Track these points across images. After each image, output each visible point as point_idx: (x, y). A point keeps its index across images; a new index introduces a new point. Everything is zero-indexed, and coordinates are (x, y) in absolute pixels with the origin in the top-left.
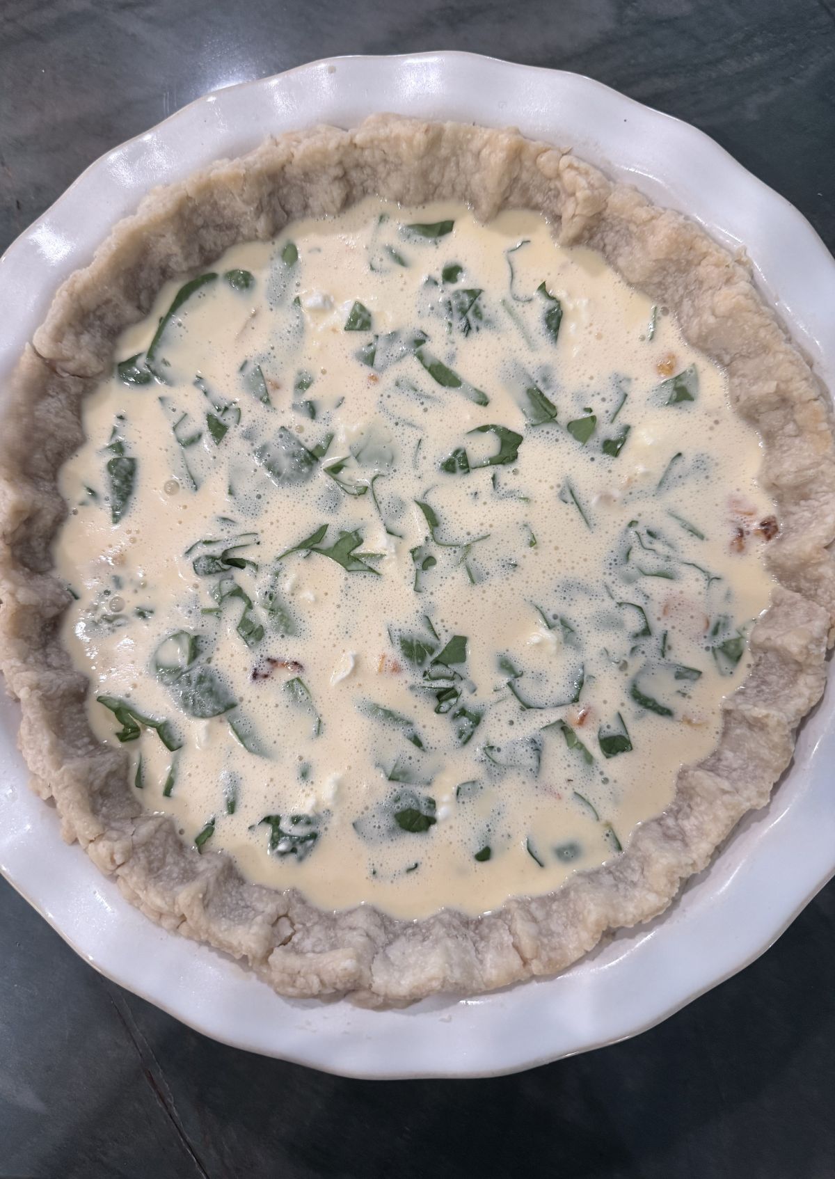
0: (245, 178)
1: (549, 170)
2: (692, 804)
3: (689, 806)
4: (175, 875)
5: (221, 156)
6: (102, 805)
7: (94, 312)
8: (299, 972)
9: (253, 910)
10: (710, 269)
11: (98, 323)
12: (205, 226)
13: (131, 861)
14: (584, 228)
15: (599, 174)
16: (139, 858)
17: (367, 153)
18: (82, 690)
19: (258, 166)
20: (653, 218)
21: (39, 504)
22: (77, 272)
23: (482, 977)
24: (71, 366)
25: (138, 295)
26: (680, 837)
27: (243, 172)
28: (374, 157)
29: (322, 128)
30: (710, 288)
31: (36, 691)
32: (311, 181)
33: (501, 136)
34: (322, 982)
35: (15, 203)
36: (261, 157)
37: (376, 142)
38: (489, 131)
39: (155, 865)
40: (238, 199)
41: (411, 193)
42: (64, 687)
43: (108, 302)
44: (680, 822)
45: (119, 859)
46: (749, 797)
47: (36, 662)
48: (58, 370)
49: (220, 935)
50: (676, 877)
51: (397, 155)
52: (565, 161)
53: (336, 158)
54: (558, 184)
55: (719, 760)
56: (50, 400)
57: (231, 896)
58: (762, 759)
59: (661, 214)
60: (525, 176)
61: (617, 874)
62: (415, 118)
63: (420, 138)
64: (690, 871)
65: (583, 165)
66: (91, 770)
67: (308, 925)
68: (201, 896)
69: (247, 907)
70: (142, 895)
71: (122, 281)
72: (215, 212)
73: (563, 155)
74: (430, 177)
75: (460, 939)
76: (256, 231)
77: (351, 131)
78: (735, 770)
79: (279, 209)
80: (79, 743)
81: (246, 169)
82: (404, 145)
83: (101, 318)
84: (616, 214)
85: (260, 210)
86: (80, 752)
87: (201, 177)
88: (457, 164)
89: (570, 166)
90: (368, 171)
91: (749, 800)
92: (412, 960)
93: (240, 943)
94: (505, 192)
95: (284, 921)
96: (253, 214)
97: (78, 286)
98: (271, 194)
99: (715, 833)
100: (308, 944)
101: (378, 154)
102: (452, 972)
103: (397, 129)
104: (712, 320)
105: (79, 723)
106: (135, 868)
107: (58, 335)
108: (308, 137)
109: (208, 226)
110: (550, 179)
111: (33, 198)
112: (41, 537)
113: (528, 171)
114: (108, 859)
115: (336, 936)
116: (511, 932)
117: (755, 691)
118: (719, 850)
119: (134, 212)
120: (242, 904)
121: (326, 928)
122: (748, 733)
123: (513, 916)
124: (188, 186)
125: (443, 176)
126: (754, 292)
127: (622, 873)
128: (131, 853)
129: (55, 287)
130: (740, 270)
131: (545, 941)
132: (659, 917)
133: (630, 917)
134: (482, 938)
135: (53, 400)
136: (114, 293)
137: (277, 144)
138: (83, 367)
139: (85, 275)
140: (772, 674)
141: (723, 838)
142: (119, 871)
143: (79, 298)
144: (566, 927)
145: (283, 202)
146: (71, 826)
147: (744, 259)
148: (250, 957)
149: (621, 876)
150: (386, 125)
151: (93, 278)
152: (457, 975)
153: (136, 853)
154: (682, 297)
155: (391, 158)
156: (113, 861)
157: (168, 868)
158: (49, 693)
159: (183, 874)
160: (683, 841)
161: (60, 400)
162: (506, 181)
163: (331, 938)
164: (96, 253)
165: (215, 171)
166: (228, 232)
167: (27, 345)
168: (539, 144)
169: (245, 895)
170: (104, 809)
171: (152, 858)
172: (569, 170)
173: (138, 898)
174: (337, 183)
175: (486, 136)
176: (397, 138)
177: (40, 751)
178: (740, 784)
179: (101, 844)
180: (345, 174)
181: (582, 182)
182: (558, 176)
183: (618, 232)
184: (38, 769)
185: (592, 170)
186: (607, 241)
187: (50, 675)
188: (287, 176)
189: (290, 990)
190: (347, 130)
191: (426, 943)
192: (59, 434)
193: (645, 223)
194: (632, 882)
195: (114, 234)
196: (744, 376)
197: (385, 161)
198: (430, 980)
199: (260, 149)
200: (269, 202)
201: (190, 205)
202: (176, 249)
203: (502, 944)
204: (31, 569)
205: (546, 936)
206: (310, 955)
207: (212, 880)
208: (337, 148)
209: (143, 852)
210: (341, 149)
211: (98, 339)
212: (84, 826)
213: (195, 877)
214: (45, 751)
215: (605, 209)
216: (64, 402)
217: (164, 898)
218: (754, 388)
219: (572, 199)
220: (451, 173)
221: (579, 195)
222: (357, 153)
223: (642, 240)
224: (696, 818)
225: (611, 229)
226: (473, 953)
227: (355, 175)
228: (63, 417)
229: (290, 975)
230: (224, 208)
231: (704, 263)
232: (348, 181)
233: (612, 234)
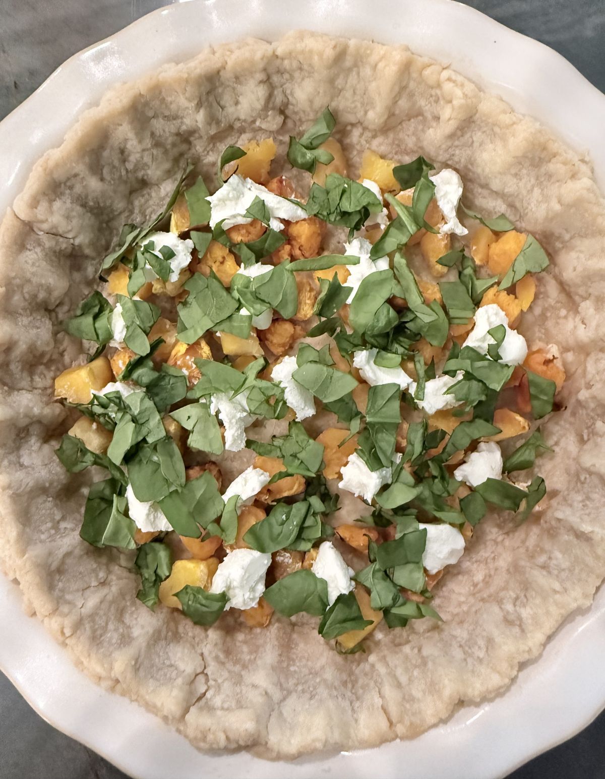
0: (187, 81)
1: (432, 81)
2: (528, 595)
3: (525, 596)
4: (114, 641)
5: (169, 61)
6: (59, 580)
7: (65, 183)
8: (210, 729)
9: (176, 669)
10: (559, 166)
11: (68, 192)
12: (155, 116)
13: (78, 632)
14: (458, 128)
15: (472, 86)
16: (85, 629)
17: (286, 62)
18: (47, 485)
19: (198, 71)
20: (514, 123)
21: (16, 337)
22: (51, 152)
23: (357, 736)
24: (45, 226)
25: (102, 170)
26: (518, 623)
27: (186, 76)
28: (291, 64)
29: (250, 40)
30: (558, 181)
31: (7, 491)
32: (241, 83)
33: (394, 53)
34: (228, 738)
35: (13, 83)
36: (200, 63)
37: (293, 54)
38: (385, 48)
39: (99, 632)
40: (182, 96)
41: (321, 95)
42: (31, 484)
43: (76, 175)
44: (518, 608)
45: (68, 632)
46: (575, 597)
47: (10, 464)
48: (35, 229)
49: (147, 697)
50: (516, 661)
51: (310, 65)
52: (445, 74)
53: (261, 66)
54: (438, 92)
55: (550, 558)
56: (28, 253)
57: (159, 656)
58: (587, 565)
59: (521, 120)
60: (412, 85)
61: (467, 648)
62: (326, 35)
63: (329, 53)
64: (526, 657)
65: (460, 79)
66: (50, 554)
67: (220, 681)
68: (133, 663)
69: (171, 666)
70: (85, 662)
71: (87, 159)
72: (164, 106)
73: (444, 69)
74: (336, 83)
75: (340, 699)
76: (197, 121)
77: (274, 44)
78: (564, 570)
79: (215, 104)
80: (43, 528)
81: (188, 74)
82: (316, 58)
83: (71, 188)
84: (484, 119)
85: (199, 105)
86: (43, 537)
87: (151, 79)
88: (358, 73)
89: (449, 79)
90: (286, 76)
91: (576, 600)
92: (301, 719)
93: (162, 704)
94: (395, 97)
95: (201, 678)
96: (194, 109)
97: (51, 163)
98: (208, 93)
99: (548, 626)
100: (218, 701)
101: (295, 64)
102: (332, 733)
103: (310, 43)
104: (557, 207)
105: (44, 511)
106: (81, 638)
107: (34, 203)
108: (239, 48)
109: (158, 117)
110: (432, 88)
111: (27, 80)
112: (18, 361)
113: (414, 81)
114: (59, 633)
115: (241, 692)
116: (381, 696)
117: (581, 505)
118: (550, 638)
119: (97, 104)
120: (167, 662)
121: (234, 683)
122: (575, 541)
123: (382, 680)
124: (141, 85)
125: (346, 82)
126: (595, 187)
127: (470, 648)
128: (78, 625)
129: (33, 163)
130: (584, 168)
131: (408, 706)
132: (500, 693)
133: (476, 693)
134: (358, 699)
135: (31, 252)
136: (81, 168)
137: (214, 53)
138: (55, 227)
139: (56, 154)
140: (596, 493)
141: (553, 630)
142: (68, 641)
143: (51, 173)
144: (424, 694)
145: (218, 100)
146: (31, 603)
147: (587, 159)
148: (170, 717)
149: (470, 651)
150: (302, 40)
151: (63, 157)
152: (336, 736)
153: (84, 625)
154: (533, 187)
155: (305, 67)
156: (63, 633)
157: (109, 635)
158: (19, 491)
159: (121, 640)
160: (520, 626)
161: (36, 253)
162: (397, 89)
163: (237, 694)
164: (66, 137)
165: (163, 74)
166: (174, 122)
167: (9, 209)
168: (426, 60)
169: (171, 654)
170: (60, 583)
171: (97, 626)
172: (448, 82)
173: (82, 663)
174: (262, 85)
175: (382, 52)
176: (311, 52)
177: (8, 541)
178: (568, 585)
179: (54, 620)
180: (269, 77)
181: (458, 92)
182: (439, 85)
183: (484, 132)
184: (5, 556)
185: (466, 83)
186: (475, 139)
187: (20, 475)
188: (222, 79)
189: (202, 745)
190: (270, 43)
191: (312, 702)
192: (35, 280)
193: (508, 127)
194: (478, 657)
195: (80, 121)
196: (581, 252)
197: (301, 69)
198: (314, 741)
199: (201, 57)
200: (207, 100)
201: (143, 101)
202: (131, 135)
203: (373, 706)
204: (9, 388)
205: (408, 701)
206: (219, 713)
207: (144, 645)
208: (262, 59)
209: (89, 623)
210: (265, 59)
211: (68, 205)
212: (42, 604)
213: (131, 642)
214: (12, 541)
215: (475, 114)
216: (40, 254)
217: (103, 665)
218: (590, 263)
219: (450, 105)
220: (352, 79)
221: (455, 102)
222: (278, 62)
223: (504, 139)
224: (531, 608)
225: (479, 129)
226: (350, 712)
227: (275, 79)
228: (39, 266)
229: (202, 732)
230: (171, 103)
231: (554, 160)
232: (271, 84)
233: (480, 133)
